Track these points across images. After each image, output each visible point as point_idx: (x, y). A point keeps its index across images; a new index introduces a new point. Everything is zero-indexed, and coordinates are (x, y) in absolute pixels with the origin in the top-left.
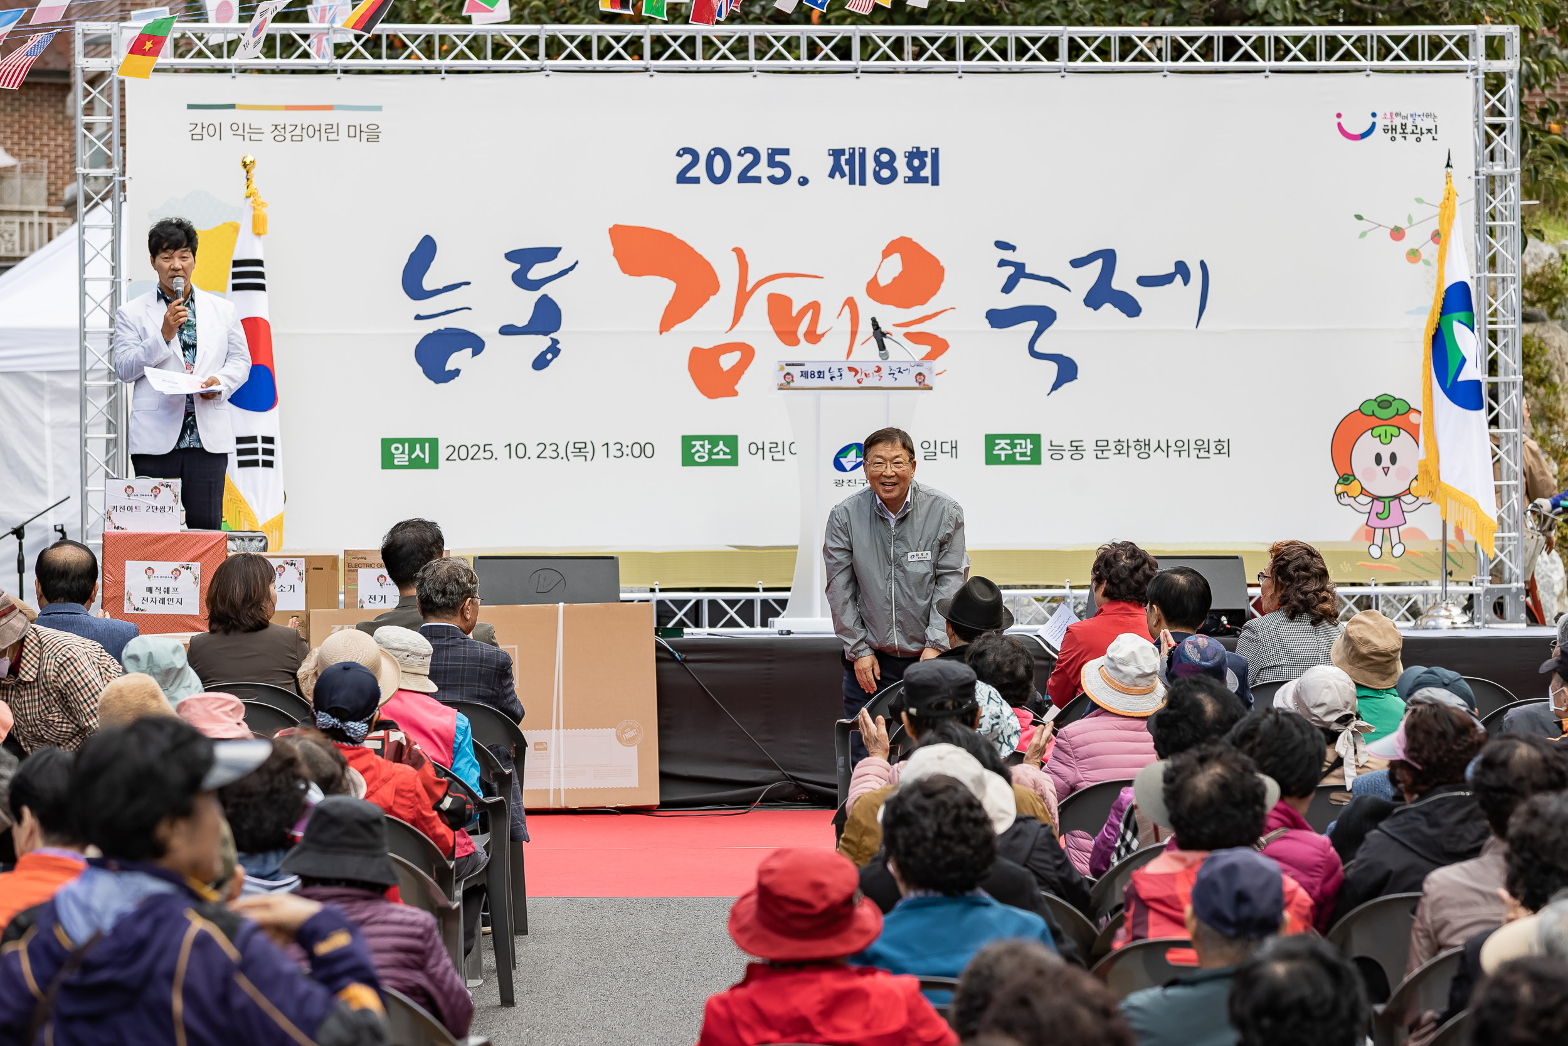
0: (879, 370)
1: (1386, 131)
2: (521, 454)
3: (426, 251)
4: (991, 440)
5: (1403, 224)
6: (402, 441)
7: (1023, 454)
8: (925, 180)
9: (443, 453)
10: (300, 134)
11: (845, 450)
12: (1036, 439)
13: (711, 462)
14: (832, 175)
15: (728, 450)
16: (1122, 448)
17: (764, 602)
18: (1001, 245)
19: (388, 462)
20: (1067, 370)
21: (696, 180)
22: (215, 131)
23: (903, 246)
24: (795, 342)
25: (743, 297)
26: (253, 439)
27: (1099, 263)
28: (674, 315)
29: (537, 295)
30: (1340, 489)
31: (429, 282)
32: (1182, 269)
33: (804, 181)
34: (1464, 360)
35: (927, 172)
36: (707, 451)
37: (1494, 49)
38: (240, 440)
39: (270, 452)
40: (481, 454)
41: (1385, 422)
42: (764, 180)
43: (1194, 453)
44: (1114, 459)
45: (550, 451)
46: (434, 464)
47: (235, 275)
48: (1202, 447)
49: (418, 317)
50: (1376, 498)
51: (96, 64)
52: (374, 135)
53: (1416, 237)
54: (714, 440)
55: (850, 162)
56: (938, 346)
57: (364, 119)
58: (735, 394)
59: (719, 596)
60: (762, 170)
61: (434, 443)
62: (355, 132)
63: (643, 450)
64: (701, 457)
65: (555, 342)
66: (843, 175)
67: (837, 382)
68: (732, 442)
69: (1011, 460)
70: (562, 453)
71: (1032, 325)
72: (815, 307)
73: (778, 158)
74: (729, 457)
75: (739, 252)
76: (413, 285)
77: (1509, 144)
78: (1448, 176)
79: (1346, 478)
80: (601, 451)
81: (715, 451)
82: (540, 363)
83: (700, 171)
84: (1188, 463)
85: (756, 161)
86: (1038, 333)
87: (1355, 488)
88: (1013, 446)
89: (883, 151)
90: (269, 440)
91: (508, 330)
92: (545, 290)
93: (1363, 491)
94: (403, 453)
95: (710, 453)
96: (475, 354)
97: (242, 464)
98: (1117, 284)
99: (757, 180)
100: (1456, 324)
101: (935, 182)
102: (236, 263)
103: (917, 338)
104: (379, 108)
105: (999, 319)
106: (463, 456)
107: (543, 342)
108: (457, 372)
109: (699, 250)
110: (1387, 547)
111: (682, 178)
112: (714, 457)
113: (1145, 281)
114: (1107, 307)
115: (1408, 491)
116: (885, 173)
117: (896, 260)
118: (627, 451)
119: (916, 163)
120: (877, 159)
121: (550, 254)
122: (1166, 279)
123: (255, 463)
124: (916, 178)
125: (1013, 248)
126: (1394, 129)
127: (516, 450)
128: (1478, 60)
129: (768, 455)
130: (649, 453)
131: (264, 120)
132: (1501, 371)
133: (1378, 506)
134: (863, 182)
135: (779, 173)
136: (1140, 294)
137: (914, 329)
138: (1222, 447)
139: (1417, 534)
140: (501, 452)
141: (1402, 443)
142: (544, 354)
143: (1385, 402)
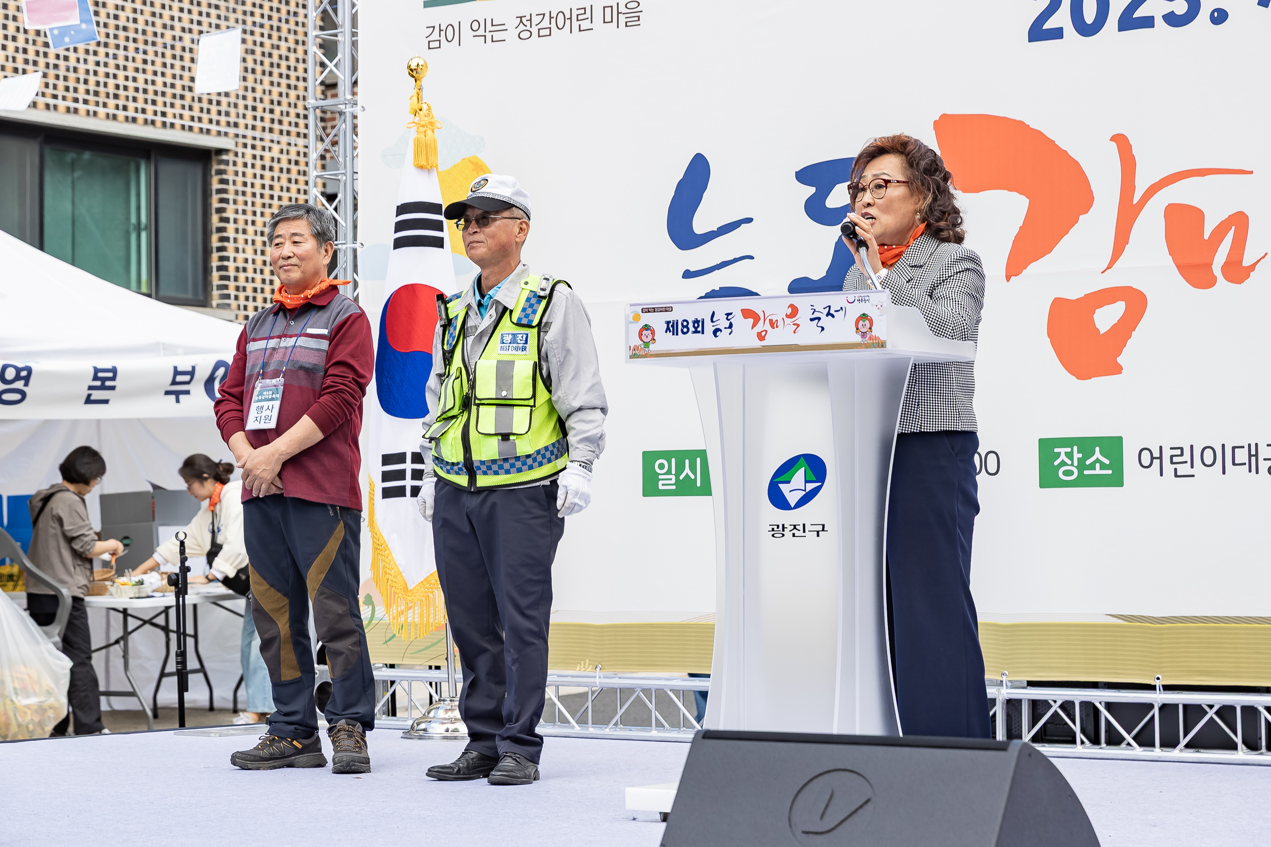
3: (697, 177)
6: (667, 455)
10: (548, 25)
13: (1084, 481)
15: (1107, 462)
19: (651, 488)
21: (1057, 34)
22: (453, 34)
24: (1212, 282)
25: (1128, 213)
26: (400, 458)
28: (1027, 249)
31: (701, 223)
33: (1219, 17)
36: (1076, 464)
38: (386, 459)
42: (1159, 22)
46: (706, 488)
47: (400, 226)
49: (688, 274)
52: (633, 16)
54: (1086, 445)
58: (1118, 370)
59: (1098, 697)
60: (1155, 6)
61: (705, 457)
62: (612, 14)
64: (1067, 473)
67: (724, 340)
68: (1113, 447)
72: (1239, 222)
74: (1110, 472)
75: (1121, 141)
76: (680, 226)
81: (1088, 462)
83: (1063, 17)
91: (800, 286)
94: (669, 472)
95: (1082, 466)
97: (387, 493)
99: (1148, 22)
102: (402, 209)
109: (1062, 143)
112: (1086, 472)
123: (399, 492)
129: (1168, 468)
131: (506, 12)
135: (1181, 7)
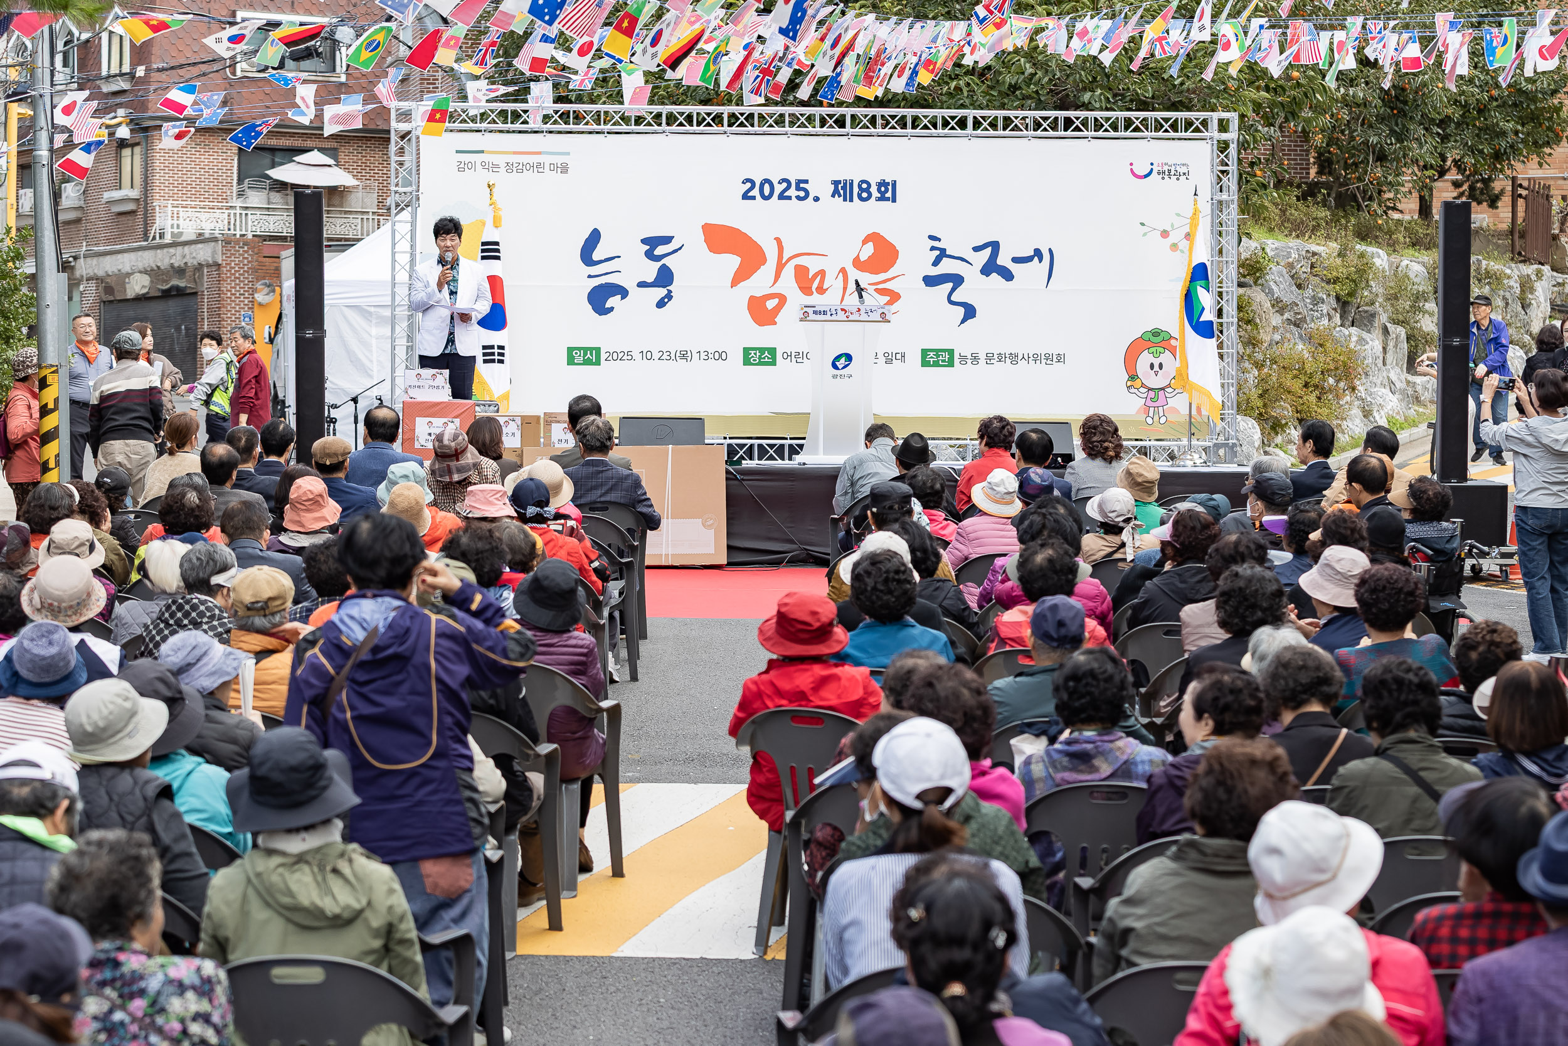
0: (859, 310)
1: (1159, 173)
2: (649, 356)
3: (594, 237)
4: (925, 352)
5: (1168, 228)
6: (579, 349)
7: (943, 361)
8: (888, 199)
9: (603, 356)
10: (521, 168)
11: (838, 357)
12: (951, 352)
13: (761, 364)
14: (833, 196)
15: (770, 357)
16: (1001, 358)
17: (791, 446)
18: (932, 238)
19: (571, 361)
20: (970, 312)
21: (754, 198)
22: (471, 166)
23: (874, 238)
24: (812, 294)
25: (780, 267)
26: (492, 347)
27: (989, 249)
28: (739, 278)
29: (659, 264)
30: (1129, 383)
31: (596, 256)
32: (1038, 253)
33: (817, 199)
34: (1203, 309)
35: (889, 195)
36: (757, 357)
37: (1223, 126)
38: (484, 347)
39: (502, 355)
40: (625, 357)
41: (1156, 345)
42: (794, 198)
43: (1044, 361)
44: (998, 365)
45: (666, 356)
46: (598, 363)
47: (483, 251)
48: (1048, 357)
49: (590, 276)
50: (1150, 389)
51: (404, 127)
52: (564, 169)
53: (1176, 236)
54: (762, 350)
55: (844, 188)
56: (894, 297)
57: (559, 160)
58: (775, 323)
59: (764, 442)
60: (792, 192)
61: (598, 350)
62: (554, 167)
63: (720, 356)
64: (755, 360)
65: (670, 292)
66: (840, 196)
67: (834, 317)
68: (773, 351)
69: (936, 364)
70: (673, 356)
71: (950, 285)
72: (822, 273)
73: (802, 185)
74: (771, 360)
75: (778, 240)
76: (587, 257)
77: (1231, 182)
78: (1195, 201)
79: (1133, 377)
80: (696, 356)
81: (763, 357)
82: (661, 304)
83: (755, 192)
84: (1041, 367)
85: (789, 187)
86: (953, 290)
87: (1138, 383)
88: (938, 356)
89: (863, 182)
90: (501, 347)
91: (642, 285)
92: (664, 261)
93: (1143, 385)
94: (580, 356)
95: (760, 358)
96: (622, 298)
97: (485, 361)
98: (1000, 262)
99: (789, 198)
100: (1199, 288)
101: (894, 200)
102: (483, 244)
103: (881, 292)
104: (568, 154)
105: (931, 281)
106: (615, 357)
107: (662, 292)
108: (612, 309)
109: (755, 238)
110: (1156, 418)
111: (746, 196)
112: (762, 360)
113: (1016, 260)
114: (994, 275)
115: (1169, 386)
116: (865, 195)
117: (871, 244)
118: (711, 356)
119: (883, 189)
120: (860, 186)
121: (667, 240)
122: (1028, 259)
123: (493, 361)
124: (882, 198)
125: (939, 240)
126: (1164, 173)
127: (647, 355)
128: (1214, 132)
129: (794, 360)
130: (724, 356)
131: (501, 160)
132: (1225, 316)
133: (1151, 394)
134: (851, 200)
135: (802, 194)
136: (1013, 267)
137: (880, 286)
138: (1060, 358)
139: (1175, 410)
140: (637, 355)
141: (1166, 358)
142: (663, 299)
143: (1156, 333)
